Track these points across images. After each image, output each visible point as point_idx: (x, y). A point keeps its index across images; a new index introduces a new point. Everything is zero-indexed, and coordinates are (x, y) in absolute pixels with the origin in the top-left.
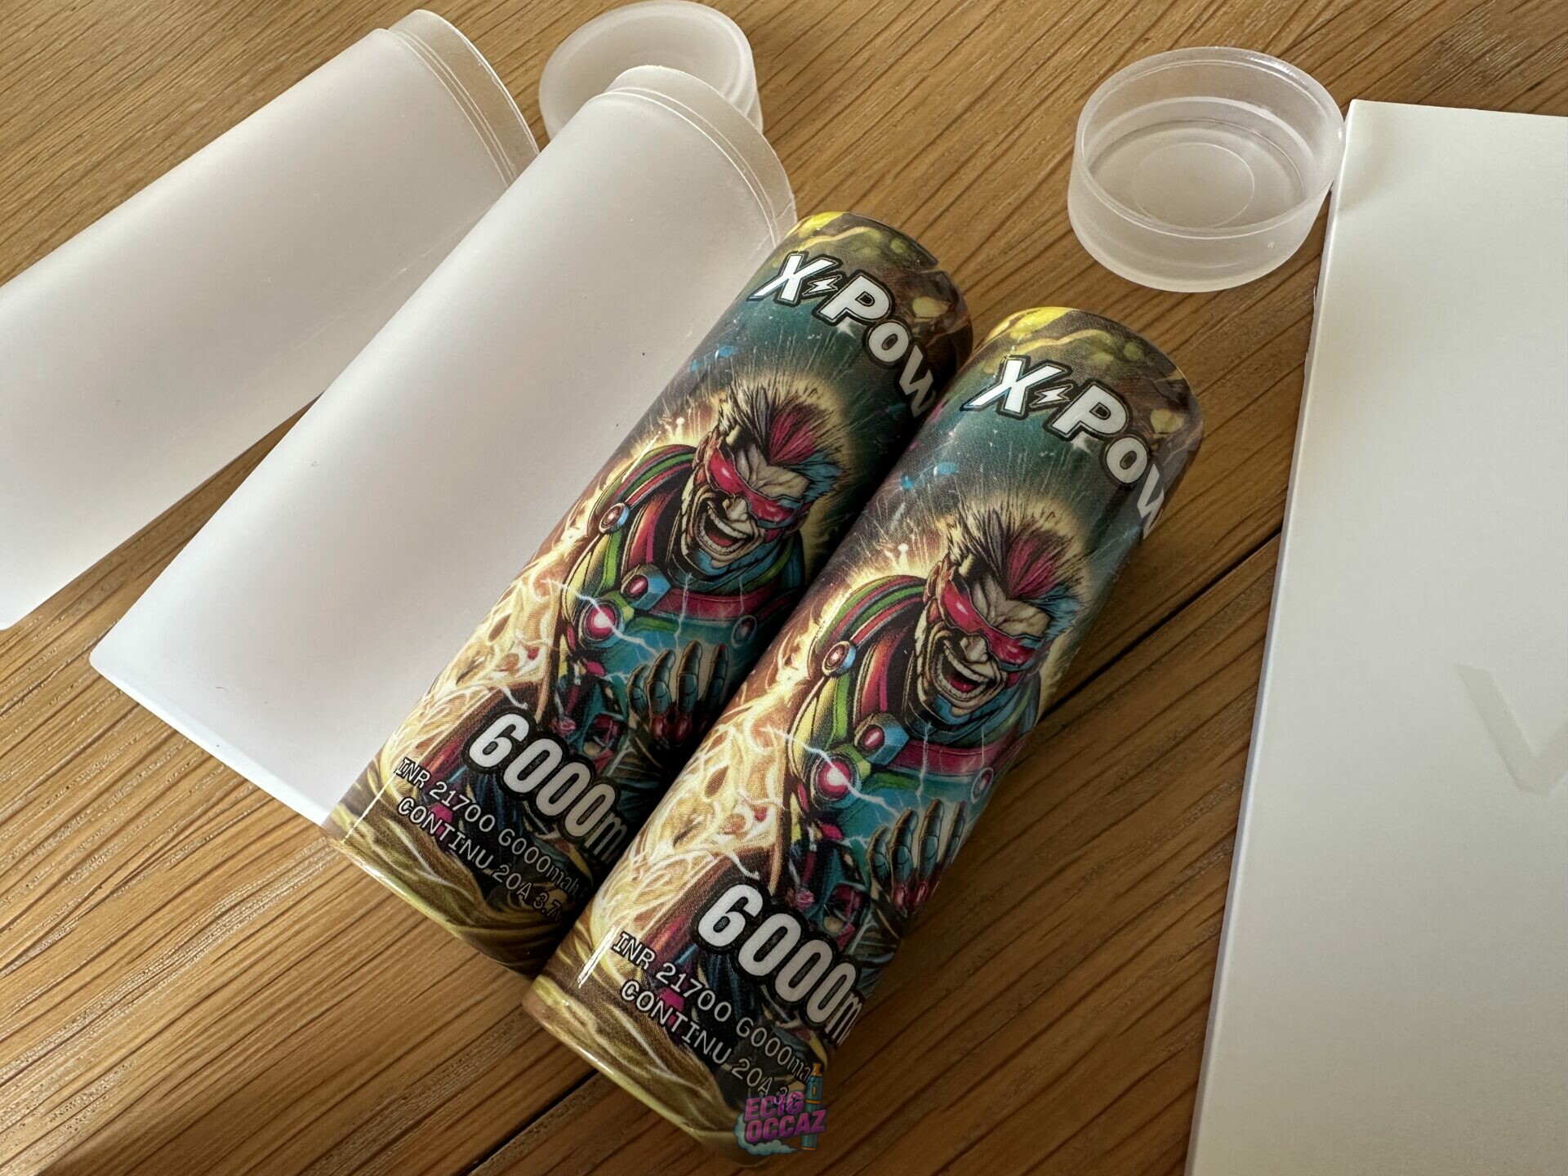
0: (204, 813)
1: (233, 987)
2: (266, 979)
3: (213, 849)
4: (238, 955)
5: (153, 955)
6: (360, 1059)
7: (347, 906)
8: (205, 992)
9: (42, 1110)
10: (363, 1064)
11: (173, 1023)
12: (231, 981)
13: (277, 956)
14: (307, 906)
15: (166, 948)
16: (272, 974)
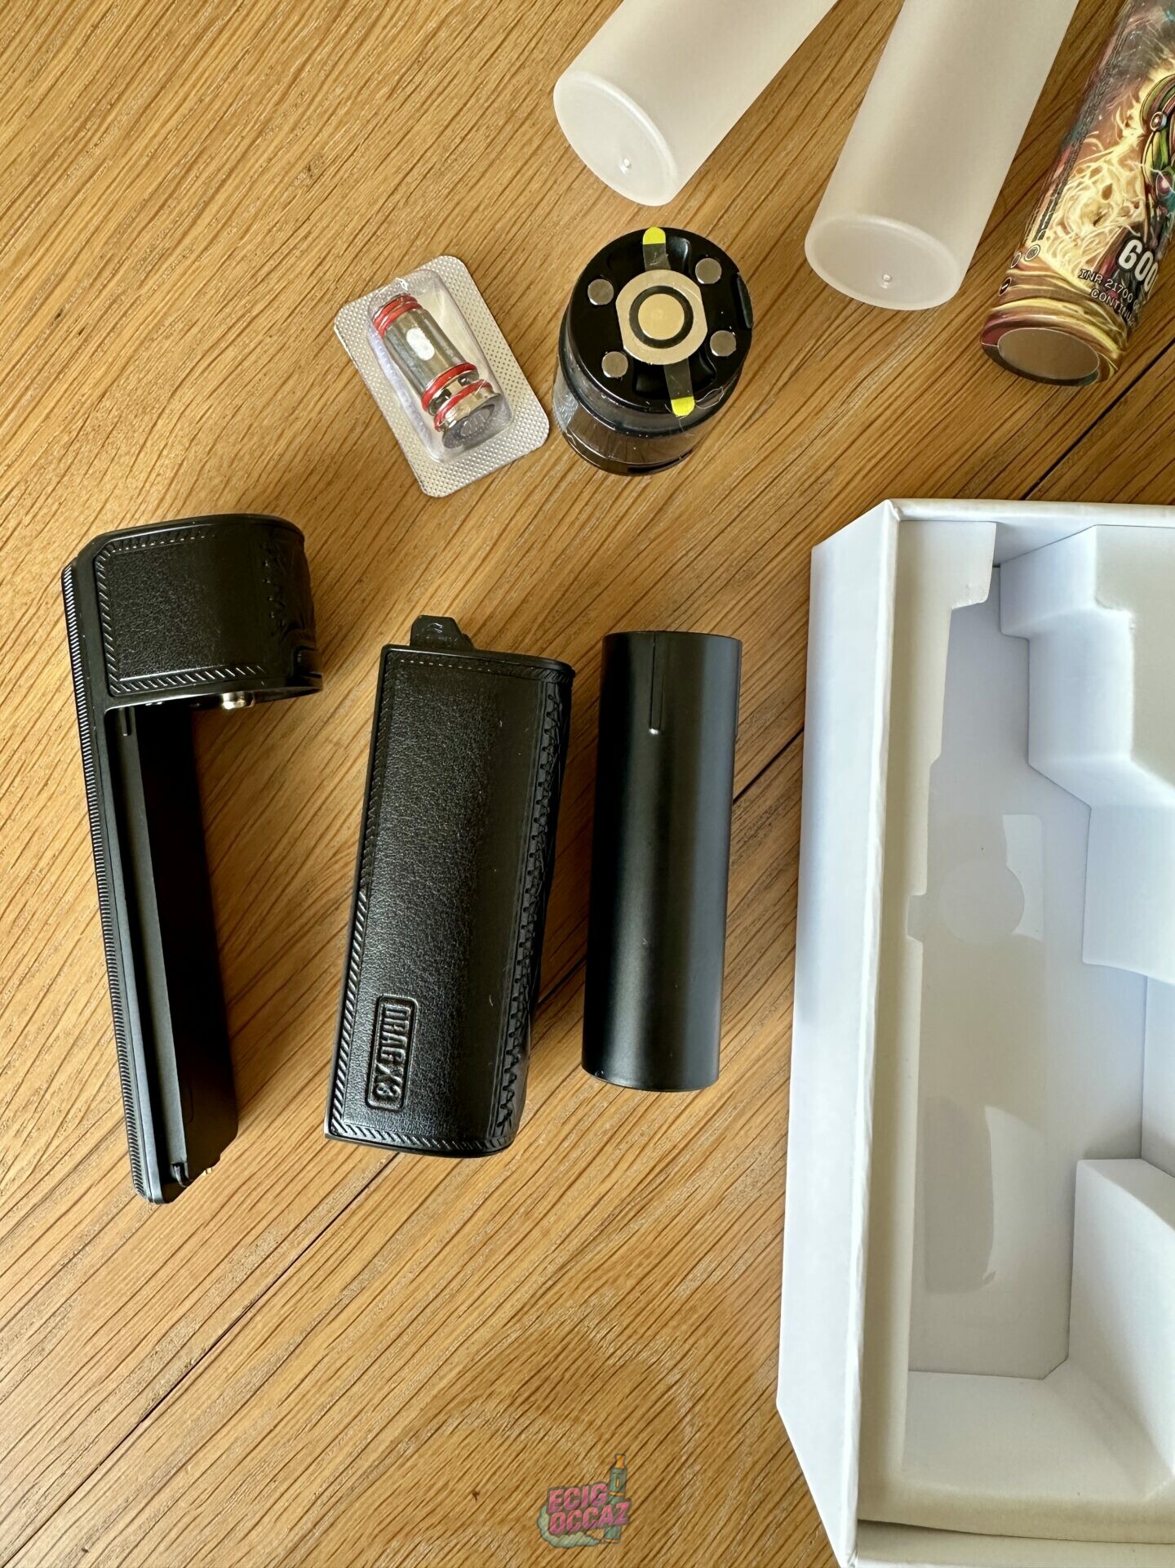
0: (829, 327)
1: (883, 418)
2: (899, 412)
3: (843, 346)
4: (879, 401)
5: (828, 409)
6: (965, 443)
7: (932, 367)
8: (867, 424)
9: (797, 495)
10: (967, 446)
11: (853, 442)
12: (880, 416)
13: (902, 398)
14: (910, 370)
15: (834, 404)
16: (903, 408)
